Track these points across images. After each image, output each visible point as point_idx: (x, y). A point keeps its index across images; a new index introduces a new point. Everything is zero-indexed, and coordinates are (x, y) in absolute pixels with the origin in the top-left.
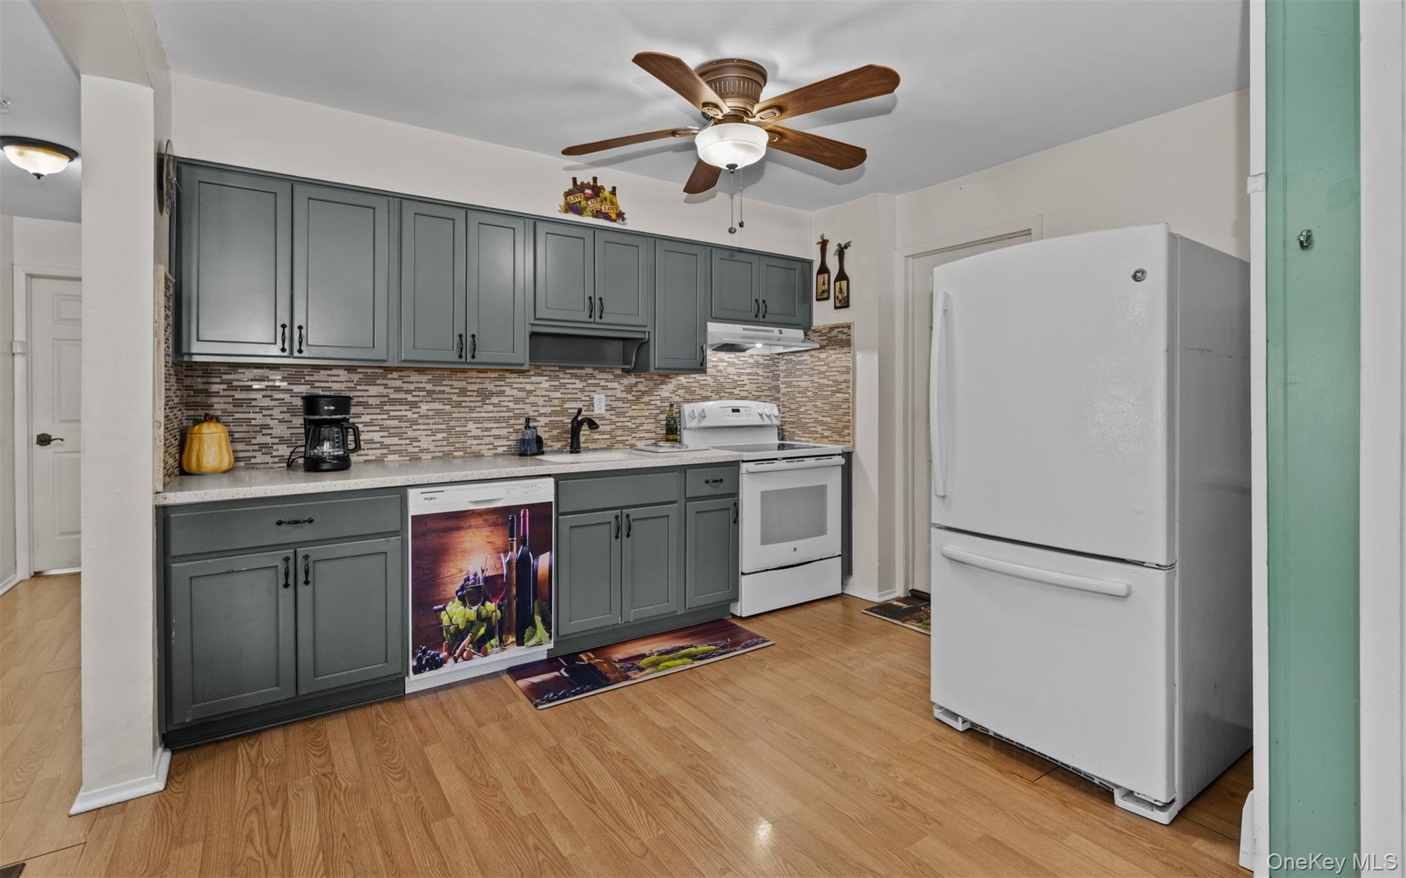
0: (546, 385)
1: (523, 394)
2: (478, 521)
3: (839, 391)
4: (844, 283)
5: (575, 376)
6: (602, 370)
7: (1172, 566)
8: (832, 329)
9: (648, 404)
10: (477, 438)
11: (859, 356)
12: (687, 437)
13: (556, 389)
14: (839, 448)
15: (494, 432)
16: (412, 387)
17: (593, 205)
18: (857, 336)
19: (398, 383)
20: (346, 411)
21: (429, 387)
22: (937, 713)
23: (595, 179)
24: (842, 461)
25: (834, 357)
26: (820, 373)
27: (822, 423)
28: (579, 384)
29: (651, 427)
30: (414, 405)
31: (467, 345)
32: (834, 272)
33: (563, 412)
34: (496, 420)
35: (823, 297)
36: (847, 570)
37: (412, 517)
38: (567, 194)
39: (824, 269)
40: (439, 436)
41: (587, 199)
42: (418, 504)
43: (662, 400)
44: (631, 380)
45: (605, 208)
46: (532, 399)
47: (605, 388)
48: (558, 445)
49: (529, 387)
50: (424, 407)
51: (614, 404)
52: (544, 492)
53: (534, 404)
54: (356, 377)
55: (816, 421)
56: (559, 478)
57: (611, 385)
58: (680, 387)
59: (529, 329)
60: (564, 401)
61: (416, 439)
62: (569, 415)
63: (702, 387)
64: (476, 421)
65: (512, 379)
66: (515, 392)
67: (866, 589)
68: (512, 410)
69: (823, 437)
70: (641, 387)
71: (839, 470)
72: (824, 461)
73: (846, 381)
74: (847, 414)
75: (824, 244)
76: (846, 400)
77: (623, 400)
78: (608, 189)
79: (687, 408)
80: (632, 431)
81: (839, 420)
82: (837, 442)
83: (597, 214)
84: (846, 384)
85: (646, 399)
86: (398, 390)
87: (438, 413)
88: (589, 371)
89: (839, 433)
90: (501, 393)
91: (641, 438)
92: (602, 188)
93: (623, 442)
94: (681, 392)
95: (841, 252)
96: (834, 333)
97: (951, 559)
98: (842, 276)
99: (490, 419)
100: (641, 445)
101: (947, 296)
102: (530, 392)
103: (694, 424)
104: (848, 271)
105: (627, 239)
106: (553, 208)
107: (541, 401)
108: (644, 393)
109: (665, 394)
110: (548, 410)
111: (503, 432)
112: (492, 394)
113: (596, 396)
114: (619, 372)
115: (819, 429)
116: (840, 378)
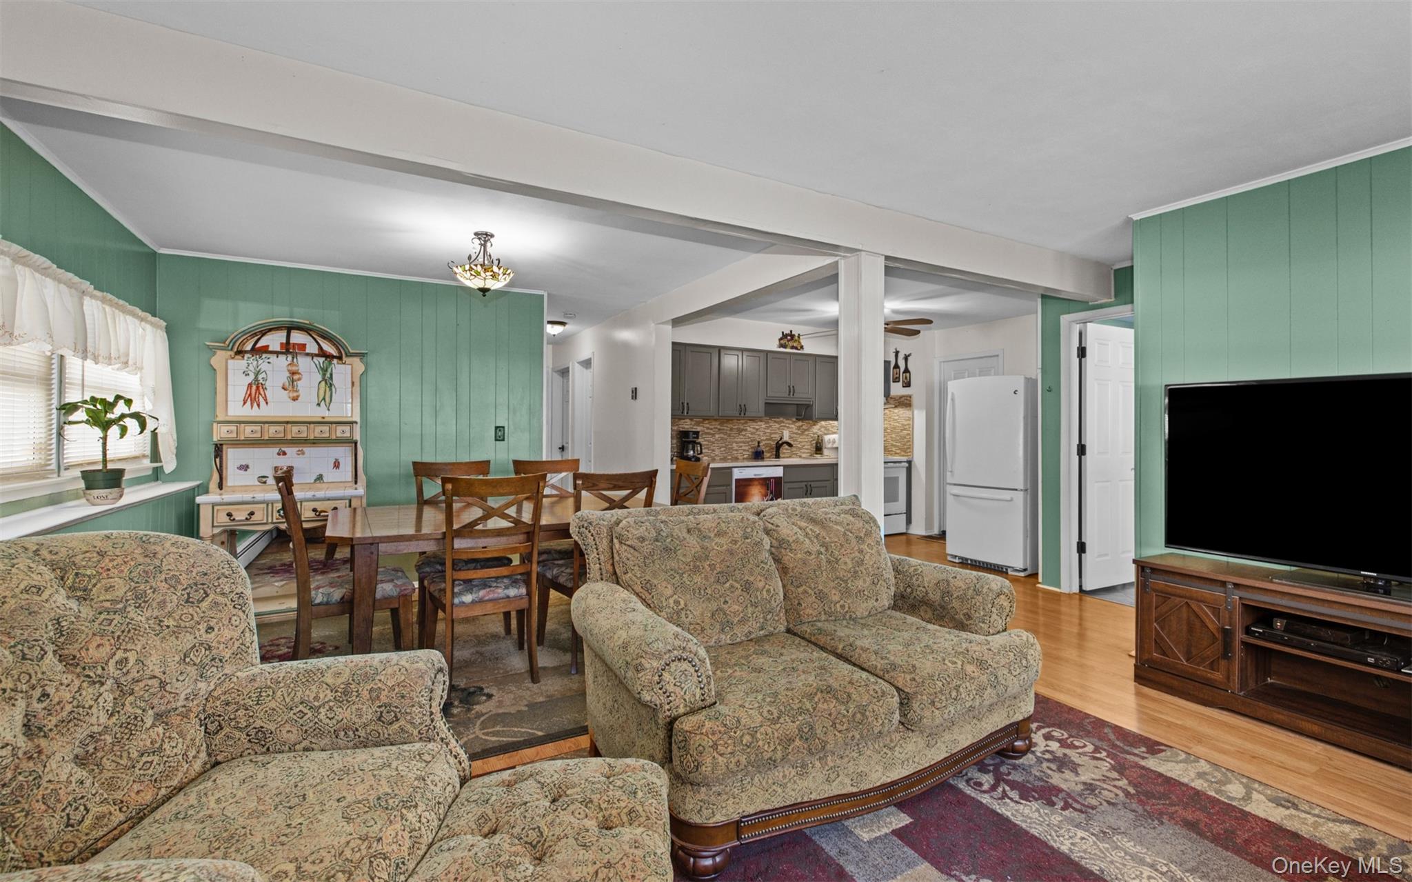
0: (764, 426)
1: (754, 430)
2: (756, 483)
3: (905, 430)
4: (908, 374)
5: (775, 422)
6: (787, 419)
7: (1026, 490)
8: (901, 397)
9: (807, 435)
10: (736, 450)
11: (916, 412)
12: (826, 452)
13: (768, 428)
14: (905, 459)
15: (743, 448)
16: (712, 427)
17: (791, 344)
18: (915, 401)
19: (708, 426)
20: (697, 438)
21: (719, 427)
22: (949, 558)
23: (791, 331)
24: (907, 465)
25: (901, 413)
26: (894, 420)
27: (895, 446)
28: (777, 426)
29: (809, 447)
30: (713, 435)
31: (743, 409)
32: (902, 369)
33: (771, 439)
34: (744, 442)
35: (896, 380)
36: (909, 521)
37: (737, 480)
38: (780, 339)
39: (896, 366)
40: (722, 449)
41: (788, 341)
42: (737, 474)
43: (814, 434)
44: (800, 423)
45: (795, 345)
46: (758, 433)
47: (788, 428)
48: (768, 455)
49: (757, 427)
50: (717, 436)
51: (792, 435)
52: (779, 472)
53: (759, 435)
54: (693, 423)
55: (892, 445)
56: (785, 467)
57: (791, 426)
58: (822, 427)
59: (765, 401)
60: (771, 434)
61: (713, 450)
62: (774, 441)
63: (833, 427)
64: (736, 443)
65: (750, 423)
66: (752, 430)
67: (918, 529)
68: (749, 438)
69: (896, 453)
70: (804, 427)
71: (905, 469)
72: (898, 465)
73: (909, 424)
74: (909, 441)
75: (897, 353)
76: (908, 434)
77: (796, 433)
78: (797, 335)
79: (826, 438)
80: (800, 449)
81: (905, 445)
82: (903, 456)
83: (793, 347)
84: (909, 427)
85: (806, 433)
86: (708, 428)
87: (722, 438)
88: (781, 419)
89: (905, 451)
90: (746, 430)
91: (804, 453)
92: (794, 335)
93: (796, 454)
94: (823, 429)
95: (906, 358)
96: (903, 399)
97: (954, 495)
98: (907, 371)
99: (741, 442)
100: (804, 455)
101: (953, 394)
102: (757, 429)
103: (830, 446)
104: (910, 368)
105: (804, 358)
106: (773, 346)
107: (761, 434)
108: (806, 430)
109: (815, 431)
110: (765, 438)
111: (747, 448)
112: (743, 430)
113: (785, 432)
114: (794, 420)
115: (894, 449)
116: (906, 423)
